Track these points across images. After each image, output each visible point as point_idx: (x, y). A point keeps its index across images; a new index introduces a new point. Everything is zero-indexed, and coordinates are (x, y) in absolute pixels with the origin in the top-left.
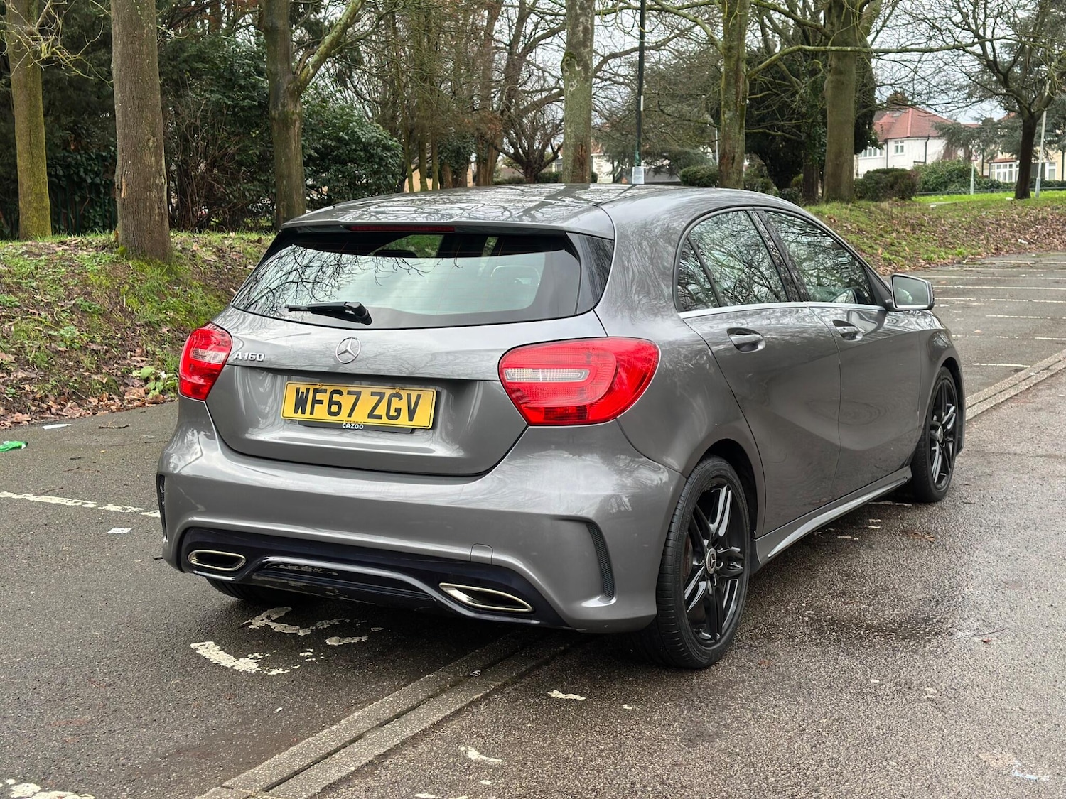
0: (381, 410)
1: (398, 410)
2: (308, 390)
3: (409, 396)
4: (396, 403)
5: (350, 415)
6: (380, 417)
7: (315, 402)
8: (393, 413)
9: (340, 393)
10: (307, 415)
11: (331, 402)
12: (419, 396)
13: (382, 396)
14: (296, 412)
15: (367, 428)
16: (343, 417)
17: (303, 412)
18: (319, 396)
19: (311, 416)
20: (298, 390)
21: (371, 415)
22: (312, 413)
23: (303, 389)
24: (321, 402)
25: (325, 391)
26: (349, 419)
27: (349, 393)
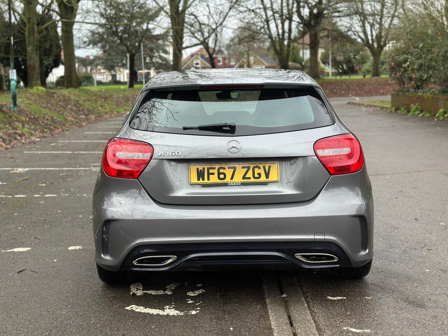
0: (250, 174)
1: (259, 174)
2: (204, 169)
3: (264, 167)
4: (257, 171)
5: (232, 179)
6: (249, 178)
7: (209, 174)
8: (256, 176)
9: (224, 169)
10: (206, 181)
11: (219, 174)
12: (270, 167)
13: (249, 168)
14: (199, 180)
15: (243, 184)
16: (228, 180)
17: (203, 179)
18: (211, 171)
19: (209, 181)
20: (198, 169)
21: (244, 178)
22: (208, 179)
23: (201, 168)
24: (213, 174)
25: (214, 168)
26: (232, 181)
27: (229, 168)
